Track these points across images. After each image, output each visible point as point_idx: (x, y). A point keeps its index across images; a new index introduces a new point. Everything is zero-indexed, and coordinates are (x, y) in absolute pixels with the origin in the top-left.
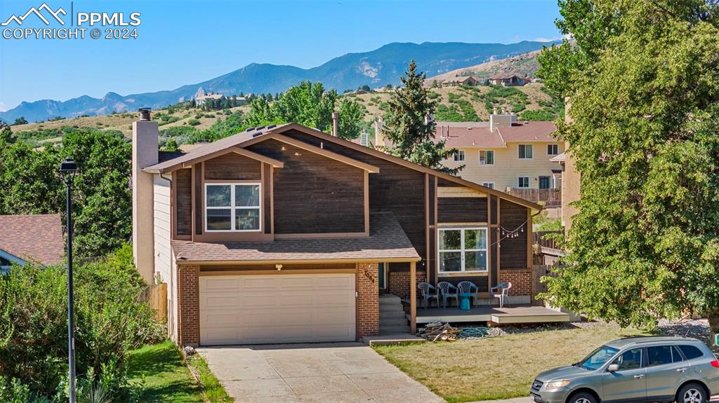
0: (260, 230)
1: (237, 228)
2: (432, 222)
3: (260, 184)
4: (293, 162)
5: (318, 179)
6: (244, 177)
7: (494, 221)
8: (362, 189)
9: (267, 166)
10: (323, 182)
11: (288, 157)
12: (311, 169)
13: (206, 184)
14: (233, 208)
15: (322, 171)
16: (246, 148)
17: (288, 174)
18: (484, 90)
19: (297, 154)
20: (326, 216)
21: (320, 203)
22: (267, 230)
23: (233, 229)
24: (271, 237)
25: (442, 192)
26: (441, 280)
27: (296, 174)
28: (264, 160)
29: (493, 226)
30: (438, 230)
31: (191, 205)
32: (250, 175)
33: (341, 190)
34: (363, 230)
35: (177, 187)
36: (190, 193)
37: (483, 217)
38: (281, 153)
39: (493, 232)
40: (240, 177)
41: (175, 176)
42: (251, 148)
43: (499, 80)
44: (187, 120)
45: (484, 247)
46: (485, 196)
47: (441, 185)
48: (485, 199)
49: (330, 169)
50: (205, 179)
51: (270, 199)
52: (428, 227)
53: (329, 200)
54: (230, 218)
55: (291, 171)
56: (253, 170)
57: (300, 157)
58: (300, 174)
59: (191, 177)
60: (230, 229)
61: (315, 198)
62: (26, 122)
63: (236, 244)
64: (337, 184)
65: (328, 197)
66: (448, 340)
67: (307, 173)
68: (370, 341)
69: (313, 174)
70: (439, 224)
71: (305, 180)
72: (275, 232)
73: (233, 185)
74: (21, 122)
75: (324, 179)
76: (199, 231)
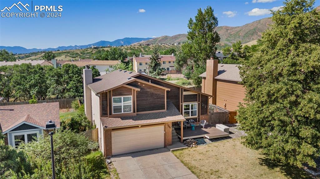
0: (132, 112)
1: (124, 112)
2: (182, 103)
3: (132, 96)
4: (142, 88)
5: (150, 93)
6: (126, 94)
7: (199, 101)
8: (164, 95)
9: (134, 90)
10: (152, 95)
11: (141, 87)
12: (148, 90)
13: (113, 98)
14: (122, 105)
15: (152, 91)
16: (127, 84)
17: (141, 92)
18: (143, 46)
19: (143, 85)
20: (153, 105)
21: (151, 101)
22: (134, 112)
24: (136, 114)
25: (185, 93)
27: (144, 92)
28: (133, 88)
29: (199, 102)
30: (184, 105)
31: (107, 104)
32: (128, 93)
33: (158, 96)
34: (164, 109)
35: (102, 99)
36: (107, 100)
37: (196, 100)
38: (138, 85)
39: (199, 104)
40: (125, 94)
41: (101, 95)
43: (145, 45)
44: (90, 51)
45: (196, 109)
46: (196, 94)
47: (184, 91)
48: (197, 95)
49: (154, 90)
50: (113, 95)
51: (135, 101)
52: (181, 104)
53: (154, 100)
54: (121, 108)
56: (129, 92)
57: (145, 86)
58: (145, 92)
59: (107, 95)
60: (121, 112)
61: (150, 99)
62: (59, 51)
63: (124, 118)
64: (156, 94)
65: (154, 99)
66: (195, 147)
67: (147, 92)
68: (171, 150)
69: (149, 92)
70: (184, 103)
71: (146, 94)
72: (137, 112)
73: (122, 97)
74: (59, 50)
75: (152, 93)
76: (111, 114)
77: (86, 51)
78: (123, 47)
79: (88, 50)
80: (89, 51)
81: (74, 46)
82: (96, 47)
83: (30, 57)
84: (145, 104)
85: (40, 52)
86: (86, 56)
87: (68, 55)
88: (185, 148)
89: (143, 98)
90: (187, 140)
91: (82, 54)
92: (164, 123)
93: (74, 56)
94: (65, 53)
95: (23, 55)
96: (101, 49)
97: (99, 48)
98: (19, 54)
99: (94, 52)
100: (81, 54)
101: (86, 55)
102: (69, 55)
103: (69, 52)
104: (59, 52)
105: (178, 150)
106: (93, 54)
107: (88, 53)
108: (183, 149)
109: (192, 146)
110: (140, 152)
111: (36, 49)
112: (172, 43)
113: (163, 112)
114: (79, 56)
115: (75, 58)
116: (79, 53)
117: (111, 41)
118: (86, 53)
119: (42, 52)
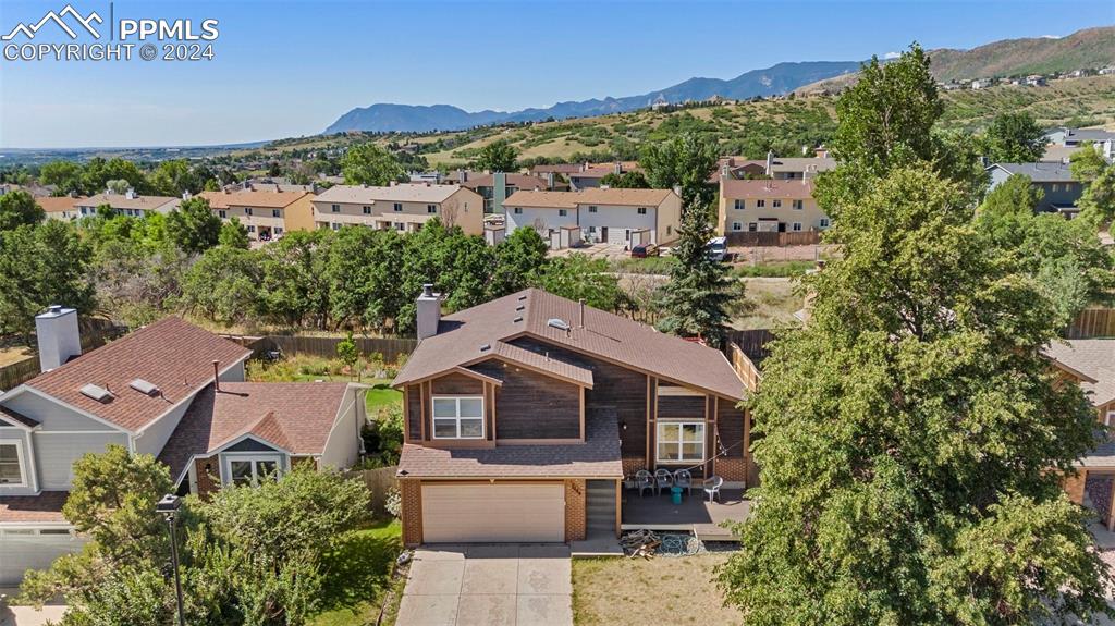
0: (481, 437)
1: (462, 435)
2: (652, 417)
3: (482, 398)
4: (511, 378)
5: (537, 391)
6: (467, 392)
7: (711, 417)
8: (578, 400)
9: (489, 385)
10: (542, 395)
11: (509, 373)
12: (532, 383)
13: (433, 398)
14: (458, 419)
15: (541, 385)
16: (470, 367)
17: (510, 387)
19: (519, 370)
20: (544, 424)
21: (540, 412)
22: (490, 438)
23: (459, 437)
24: (492, 444)
25: (661, 391)
26: (659, 467)
27: (515, 387)
28: (485, 378)
29: (711, 421)
30: (658, 424)
31: (421, 413)
32: (474, 390)
33: (558, 401)
34: (579, 437)
35: (409, 399)
36: (420, 404)
37: (701, 413)
38: (504, 369)
39: (710, 426)
40: (464, 392)
41: (407, 389)
42: (474, 367)
44: (646, 120)
45: (701, 439)
46: (701, 395)
47: (661, 385)
48: (704, 398)
49: (549, 384)
50: (433, 392)
51: (491, 411)
52: (649, 421)
53: (548, 410)
54: (455, 427)
55: (512, 385)
56: (475, 387)
57: (521, 372)
58: (520, 387)
59: (420, 391)
60: (455, 435)
61: (536, 408)
62: (553, 120)
63: (459, 452)
64: (554, 396)
65: (545, 407)
66: (646, 557)
67: (527, 387)
68: (573, 554)
69: (533, 387)
70: (659, 419)
71: (525, 392)
72: (497, 438)
73: (458, 399)
74: (551, 120)
75: (543, 392)
76: (428, 438)
77: (633, 121)
78: (758, 104)
79: (640, 116)
80: (640, 123)
81: (602, 99)
82: (665, 104)
83: (470, 142)
84: (522, 418)
85: (498, 127)
86: (630, 139)
87: (574, 136)
88: (615, 557)
89: (518, 404)
90: (630, 531)
91: (617, 133)
92: (562, 480)
93: (593, 139)
94: (568, 128)
95: (452, 137)
96: (681, 114)
97: (677, 109)
98: (443, 133)
99: (656, 124)
100: (616, 131)
101: (630, 136)
102: (577, 135)
103: (578, 127)
104: (551, 124)
105: (591, 558)
106: (652, 131)
107: (635, 129)
108: (608, 557)
109: (638, 554)
110: (494, 544)
111: (492, 112)
112: (962, 82)
113: (571, 446)
114: (607, 141)
115: (594, 148)
116: (610, 129)
117: (726, 78)
118: (630, 129)
119: (502, 126)
